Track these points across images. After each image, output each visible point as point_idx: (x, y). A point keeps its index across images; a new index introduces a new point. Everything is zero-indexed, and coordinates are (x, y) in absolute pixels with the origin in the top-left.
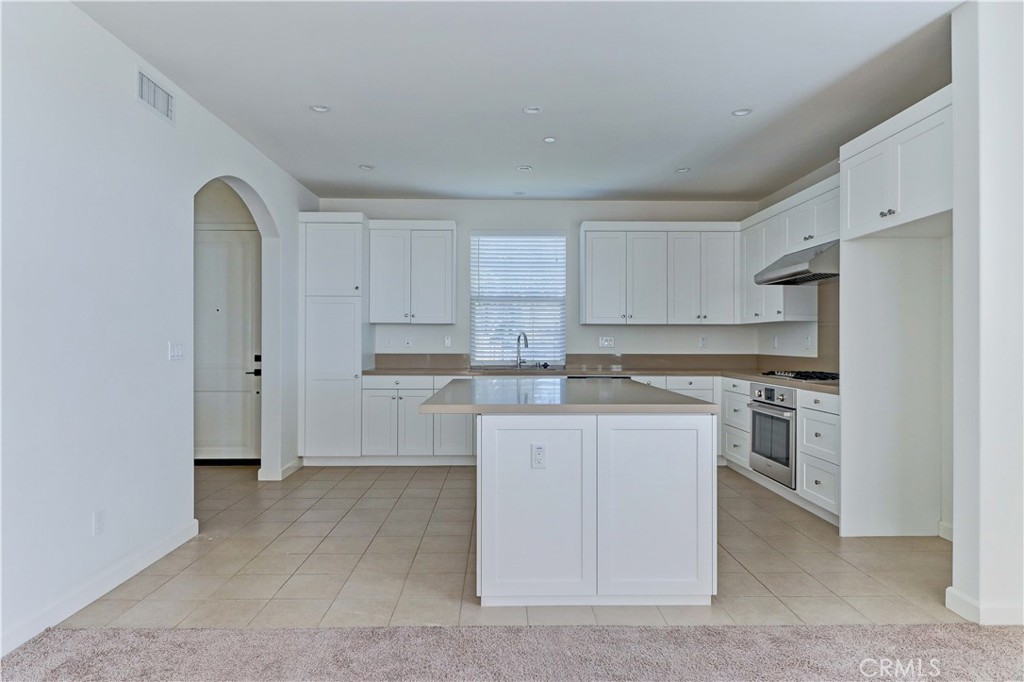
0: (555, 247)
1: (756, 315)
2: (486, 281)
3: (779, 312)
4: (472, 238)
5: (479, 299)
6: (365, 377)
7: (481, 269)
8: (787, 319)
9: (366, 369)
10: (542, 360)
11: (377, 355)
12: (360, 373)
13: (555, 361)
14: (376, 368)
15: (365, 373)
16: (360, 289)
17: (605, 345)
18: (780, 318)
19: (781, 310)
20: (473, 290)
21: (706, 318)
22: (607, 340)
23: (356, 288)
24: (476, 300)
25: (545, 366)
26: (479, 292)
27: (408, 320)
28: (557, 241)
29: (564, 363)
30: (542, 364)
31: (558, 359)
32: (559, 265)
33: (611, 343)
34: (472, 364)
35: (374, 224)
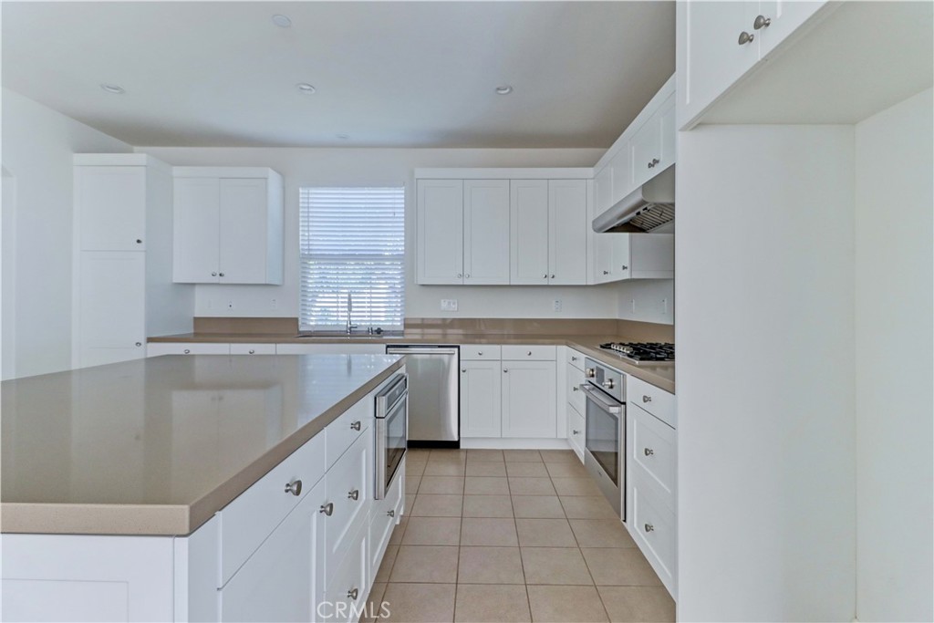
0: (394, 198)
1: (605, 273)
2: (317, 236)
3: (624, 268)
4: (301, 191)
5: (311, 257)
6: (150, 344)
7: (311, 224)
8: (634, 277)
10: (375, 325)
11: (195, 319)
12: (143, 341)
13: (393, 326)
14: (196, 334)
15: (150, 340)
16: (143, 243)
17: (449, 308)
18: (626, 275)
19: (627, 264)
20: (301, 247)
21: (553, 277)
22: (449, 303)
23: (139, 241)
24: (307, 258)
25: (379, 331)
26: (309, 250)
27: (217, 279)
28: (395, 194)
29: (402, 328)
30: (375, 329)
31: (398, 324)
32: (398, 220)
33: (454, 307)
34: (301, 329)
35: (176, 171)
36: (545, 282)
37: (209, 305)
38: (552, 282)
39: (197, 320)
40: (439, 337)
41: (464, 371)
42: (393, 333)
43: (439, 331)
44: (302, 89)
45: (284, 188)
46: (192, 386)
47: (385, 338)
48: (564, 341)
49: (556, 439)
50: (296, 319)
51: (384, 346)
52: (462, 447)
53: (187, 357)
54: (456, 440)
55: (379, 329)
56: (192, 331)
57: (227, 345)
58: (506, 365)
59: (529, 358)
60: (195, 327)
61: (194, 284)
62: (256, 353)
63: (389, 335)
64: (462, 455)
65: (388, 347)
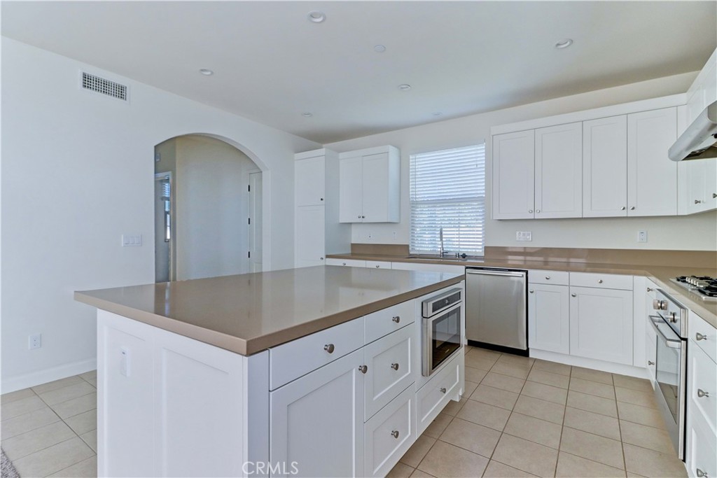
0: (476, 153)
1: (697, 202)
2: (422, 189)
4: (411, 157)
5: (417, 203)
6: (327, 259)
7: (417, 180)
9: (329, 254)
10: (462, 251)
11: (352, 244)
12: (324, 257)
13: (475, 252)
14: (352, 254)
15: (328, 256)
16: (324, 200)
17: (523, 239)
20: (411, 196)
21: (633, 208)
22: (524, 235)
23: (322, 199)
24: (415, 204)
25: (464, 256)
26: (416, 198)
27: (361, 220)
28: (478, 150)
29: (483, 255)
30: (461, 254)
31: (480, 251)
32: (480, 170)
33: (530, 237)
34: (411, 253)
35: (341, 155)
36: (624, 214)
37: (359, 236)
38: (631, 214)
39: (353, 246)
40: (521, 263)
41: (532, 292)
42: (476, 258)
43: (521, 258)
44: (402, 88)
45: (400, 157)
46: (349, 285)
47: (468, 261)
48: (643, 272)
49: (633, 366)
50: (408, 246)
51: (464, 267)
52: (531, 356)
53: (344, 268)
54: (525, 349)
55: (464, 254)
56: (350, 252)
57: (364, 261)
58: (573, 291)
59: (601, 285)
60: (352, 249)
61: (351, 223)
62: (380, 267)
63: (472, 259)
64: (531, 363)
65: (467, 268)
